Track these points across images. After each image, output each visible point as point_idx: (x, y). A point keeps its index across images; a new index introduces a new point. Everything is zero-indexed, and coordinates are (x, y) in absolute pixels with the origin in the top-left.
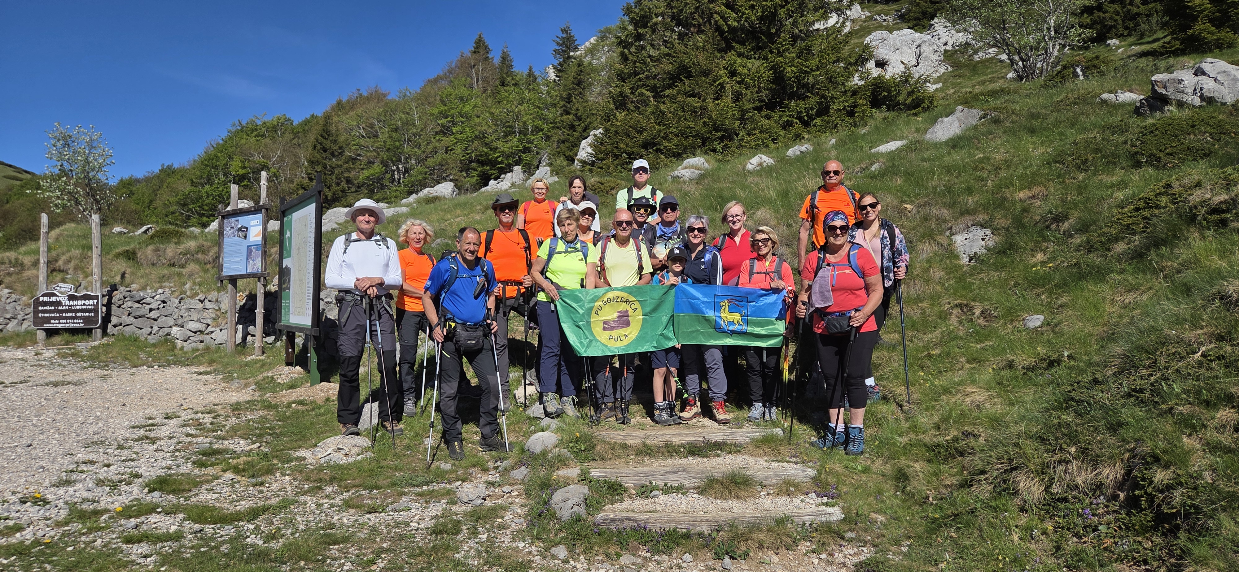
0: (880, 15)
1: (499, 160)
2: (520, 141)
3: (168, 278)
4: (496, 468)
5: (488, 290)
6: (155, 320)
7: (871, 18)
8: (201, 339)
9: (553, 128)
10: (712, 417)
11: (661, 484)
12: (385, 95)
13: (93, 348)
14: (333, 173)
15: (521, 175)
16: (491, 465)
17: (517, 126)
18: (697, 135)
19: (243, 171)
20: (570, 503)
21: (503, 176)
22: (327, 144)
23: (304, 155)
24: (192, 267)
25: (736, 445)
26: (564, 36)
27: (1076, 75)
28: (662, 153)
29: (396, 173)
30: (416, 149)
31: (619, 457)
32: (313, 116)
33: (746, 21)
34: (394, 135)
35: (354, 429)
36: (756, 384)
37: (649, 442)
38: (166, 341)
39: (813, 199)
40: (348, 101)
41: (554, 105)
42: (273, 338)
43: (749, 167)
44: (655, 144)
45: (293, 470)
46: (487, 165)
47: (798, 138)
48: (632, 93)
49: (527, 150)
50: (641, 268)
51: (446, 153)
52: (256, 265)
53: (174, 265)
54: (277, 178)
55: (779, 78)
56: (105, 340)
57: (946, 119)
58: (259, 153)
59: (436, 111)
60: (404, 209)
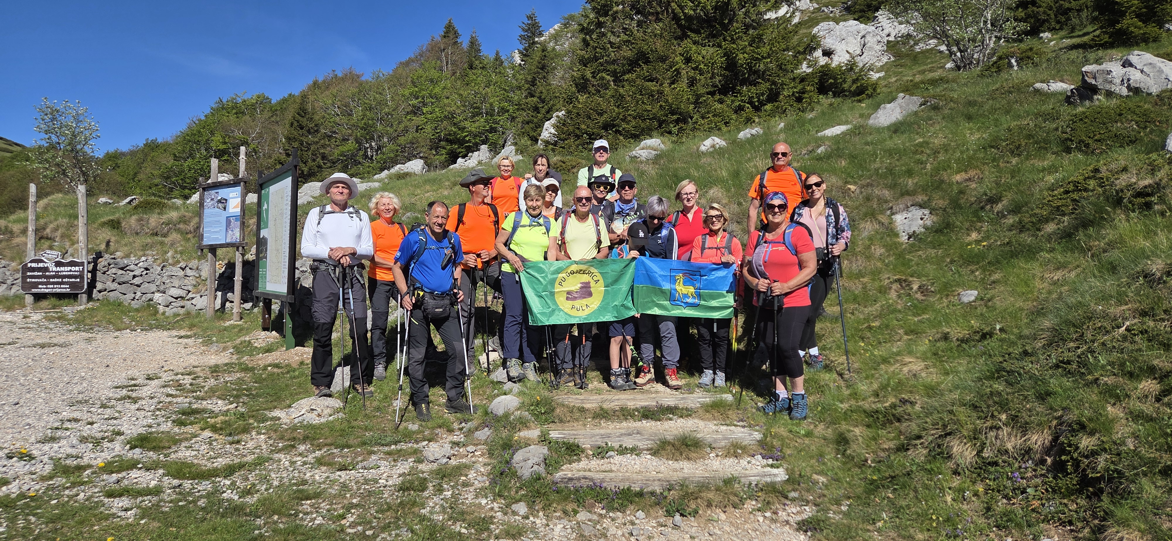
0: (827, 7)
1: (467, 139)
2: (486, 121)
3: (151, 246)
4: (461, 429)
5: (455, 261)
6: (138, 286)
7: (818, 10)
8: (182, 304)
9: (518, 109)
10: (665, 383)
11: (616, 445)
12: (358, 76)
13: (80, 312)
14: (309, 149)
15: (488, 154)
16: (456, 426)
17: (484, 107)
18: (654, 118)
19: (224, 147)
20: (530, 463)
21: (470, 154)
22: (304, 121)
23: (282, 132)
24: (174, 236)
25: (687, 409)
26: (530, 22)
27: (1010, 66)
28: (621, 135)
29: (369, 150)
30: (388, 128)
31: (577, 420)
32: (290, 95)
33: (701, 10)
34: (368, 113)
35: (326, 391)
36: (706, 352)
37: (605, 406)
38: (149, 306)
39: (762, 179)
40: (324, 82)
41: (519, 88)
42: (251, 304)
43: (703, 148)
44: (614, 126)
45: (269, 429)
46: (455, 143)
47: (749, 121)
48: (594, 77)
49: (493, 130)
50: (599, 242)
51: (417, 131)
52: (235, 235)
53: (157, 234)
54: (256, 153)
55: (731, 64)
56: (90, 305)
57: (888, 106)
58: (239, 130)
59: (407, 92)
60: (377, 185)
